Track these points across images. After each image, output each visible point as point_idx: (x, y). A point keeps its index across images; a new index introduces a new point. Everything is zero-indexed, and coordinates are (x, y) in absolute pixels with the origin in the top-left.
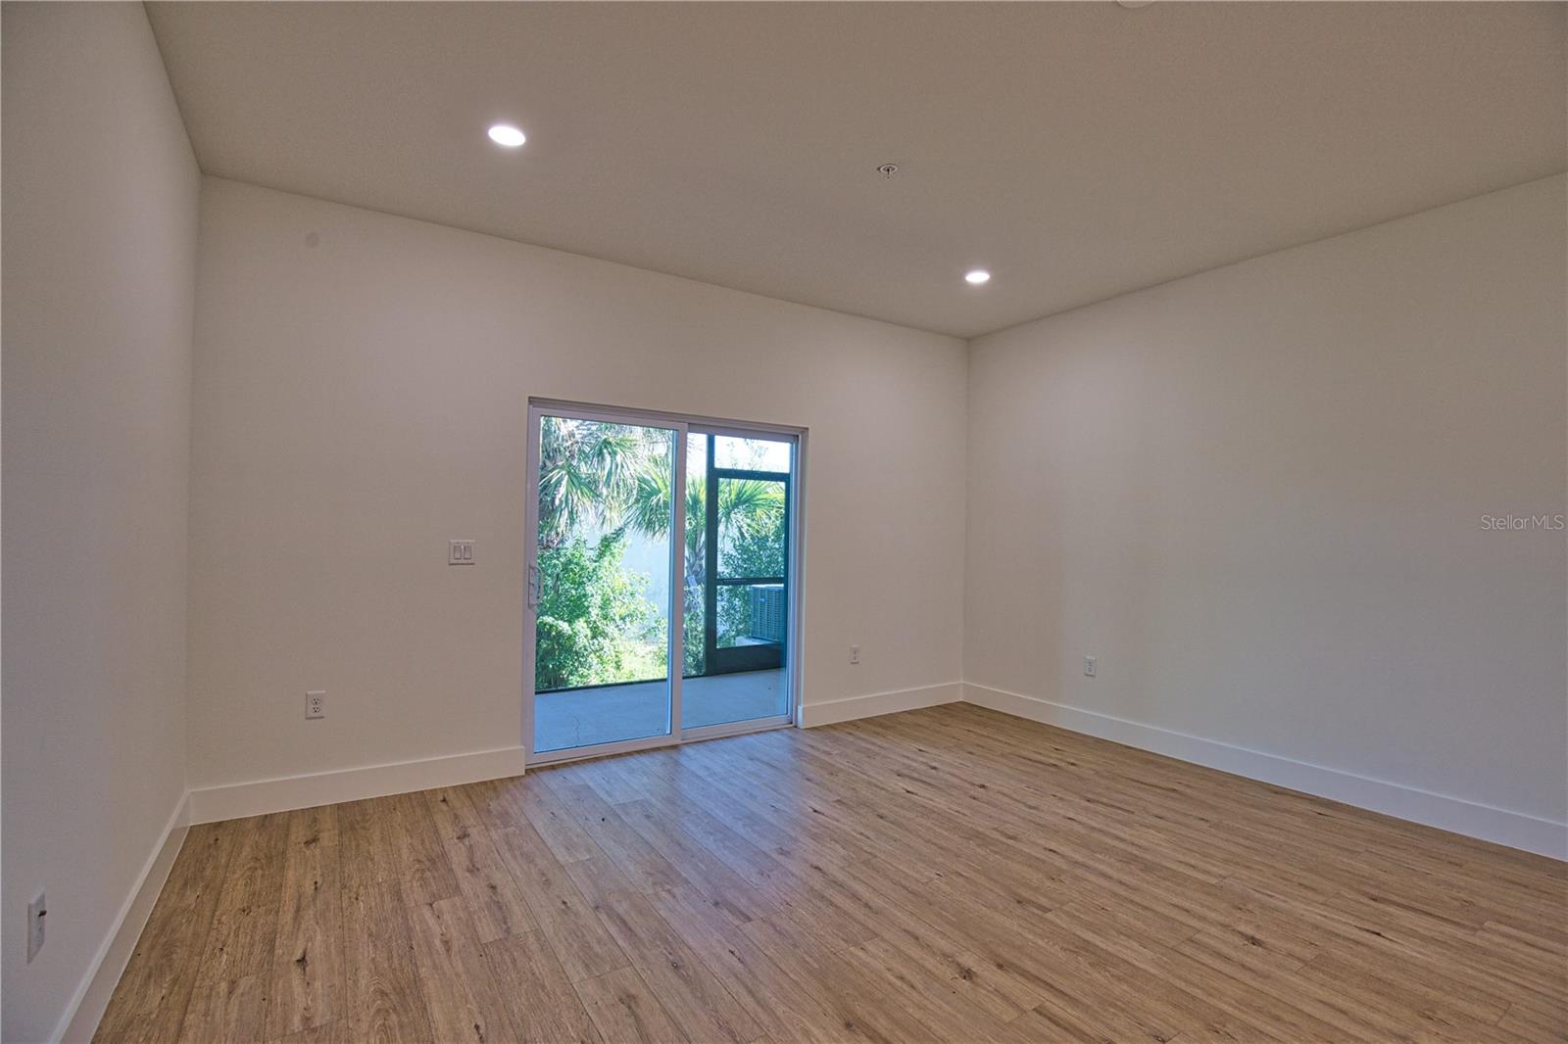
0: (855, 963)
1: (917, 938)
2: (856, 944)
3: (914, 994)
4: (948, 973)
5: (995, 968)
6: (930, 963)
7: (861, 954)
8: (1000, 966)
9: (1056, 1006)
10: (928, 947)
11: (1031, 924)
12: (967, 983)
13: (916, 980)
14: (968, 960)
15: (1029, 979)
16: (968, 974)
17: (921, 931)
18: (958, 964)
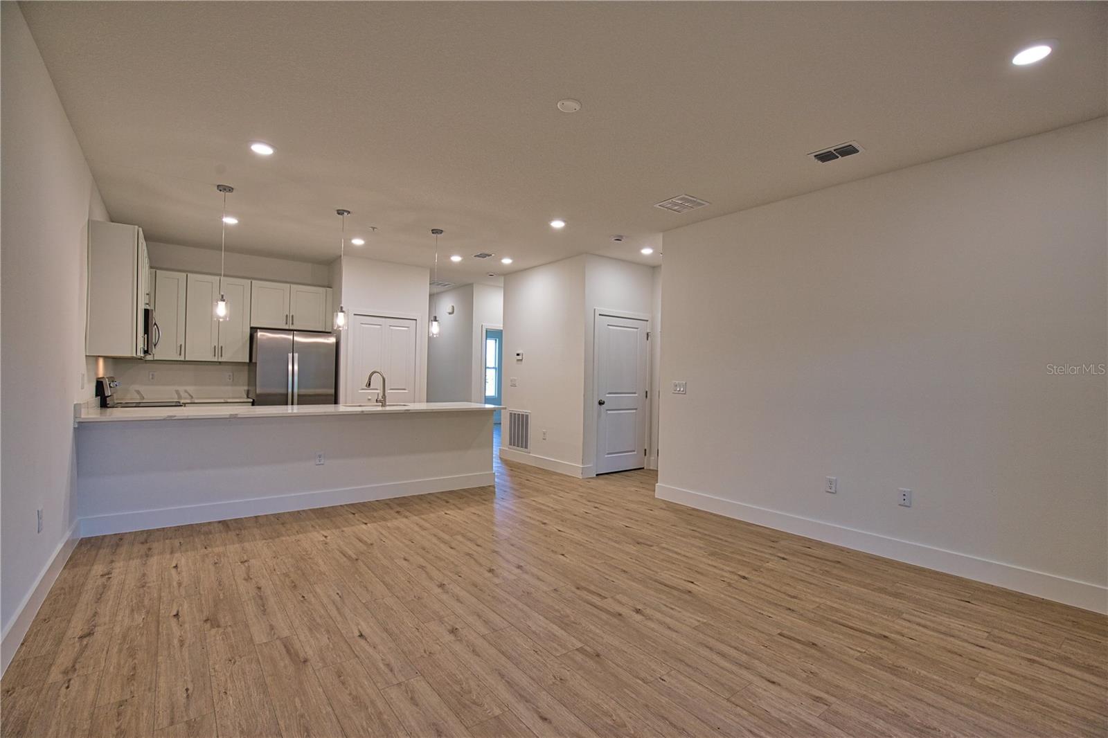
0: (699, 614)
1: (670, 628)
2: (704, 623)
3: (664, 603)
4: (648, 611)
5: (624, 614)
6: (658, 615)
7: (699, 619)
8: (620, 615)
9: (596, 600)
10: (661, 623)
11: (594, 639)
12: (638, 607)
13: (664, 608)
14: (638, 617)
15: (606, 609)
16: (638, 611)
17: (668, 632)
18: (643, 615)
